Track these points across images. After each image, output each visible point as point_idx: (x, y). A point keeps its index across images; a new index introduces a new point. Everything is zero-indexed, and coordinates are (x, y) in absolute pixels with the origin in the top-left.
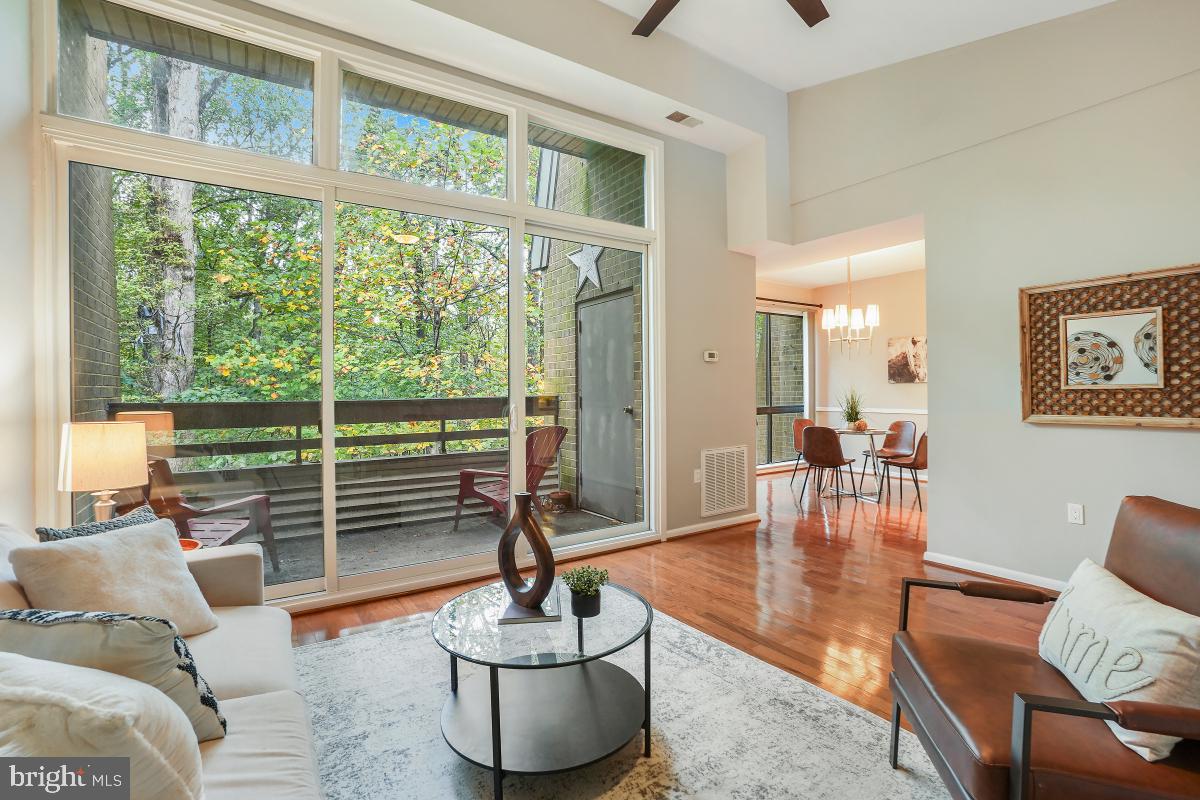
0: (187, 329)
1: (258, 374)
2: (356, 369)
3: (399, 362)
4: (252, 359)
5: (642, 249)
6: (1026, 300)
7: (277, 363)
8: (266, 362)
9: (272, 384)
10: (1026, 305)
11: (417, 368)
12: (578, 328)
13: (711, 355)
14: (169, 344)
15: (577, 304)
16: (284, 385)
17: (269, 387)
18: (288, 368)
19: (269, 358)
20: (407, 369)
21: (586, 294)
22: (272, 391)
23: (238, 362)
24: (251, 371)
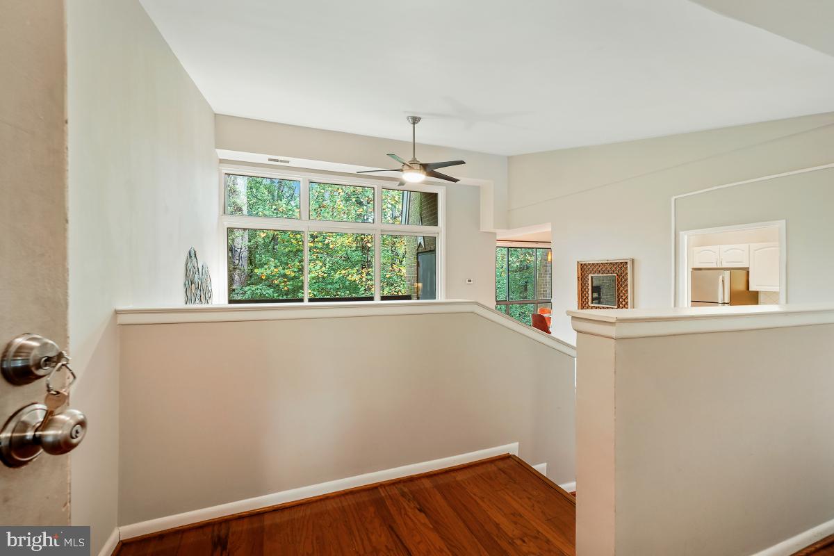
0: (245, 254)
1: (278, 277)
2: (326, 275)
3: (346, 271)
4: (276, 270)
5: (436, 235)
6: (579, 266)
7: (287, 272)
8: (282, 272)
9: (285, 282)
10: (580, 269)
11: (355, 275)
12: (418, 265)
13: (470, 281)
14: (237, 262)
15: (418, 254)
16: (291, 283)
17: (283, 284)
18: (293, 274)
19: (284, 269)
20: (350, 276)
21: (420, 250)
22: (285, 286)
23: (269, 272)
24: (274, 276)
